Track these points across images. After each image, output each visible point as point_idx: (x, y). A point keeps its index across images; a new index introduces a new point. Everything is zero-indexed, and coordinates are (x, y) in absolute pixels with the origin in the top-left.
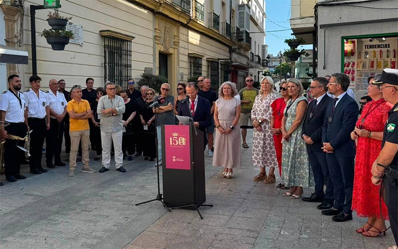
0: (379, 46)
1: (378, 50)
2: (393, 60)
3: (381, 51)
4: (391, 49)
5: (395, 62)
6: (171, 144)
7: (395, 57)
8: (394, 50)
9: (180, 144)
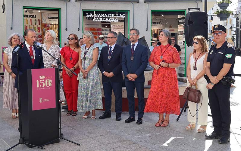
0: (30, 16)
1: (29, 19)
2: (39, 26)
3: (31, 19)
4: (37, 19)
5: (40, 28)
6: (38, 87)
7: (39, 25)
8: (39, 20)
9: (46, 86)
